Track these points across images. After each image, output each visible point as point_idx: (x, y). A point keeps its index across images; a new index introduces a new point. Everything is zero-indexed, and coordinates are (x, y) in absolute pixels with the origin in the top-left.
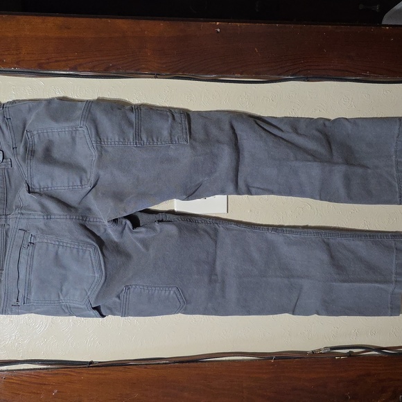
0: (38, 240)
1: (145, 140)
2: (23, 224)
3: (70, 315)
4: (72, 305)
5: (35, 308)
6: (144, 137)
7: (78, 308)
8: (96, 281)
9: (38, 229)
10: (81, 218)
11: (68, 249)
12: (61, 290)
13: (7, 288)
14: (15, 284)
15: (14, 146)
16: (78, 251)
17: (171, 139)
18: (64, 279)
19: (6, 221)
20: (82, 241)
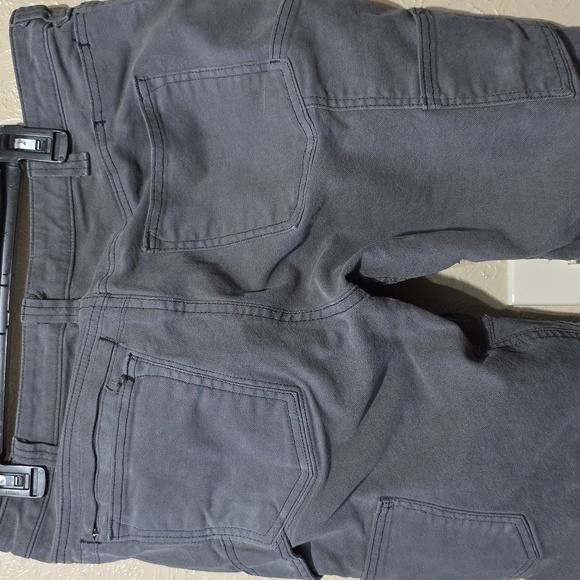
0: (145, 371)
1: (451, 92)
2: (110, 324)
3: (234, 569)
4: (237, 541)
5: (142, 549)
6: (447, 85)
7: (254, 550)
8: (302, 481)
9: (148, 338)
10: (265, 313)
11: (227, 398)
12: (209, 504)
13: (66, 494)
14: (87, 485)
15: (98, 119)
16: (254, 405)
17: (526, 86)
18: (216, 475)
19: (68, 316)
20: (264, 375)
